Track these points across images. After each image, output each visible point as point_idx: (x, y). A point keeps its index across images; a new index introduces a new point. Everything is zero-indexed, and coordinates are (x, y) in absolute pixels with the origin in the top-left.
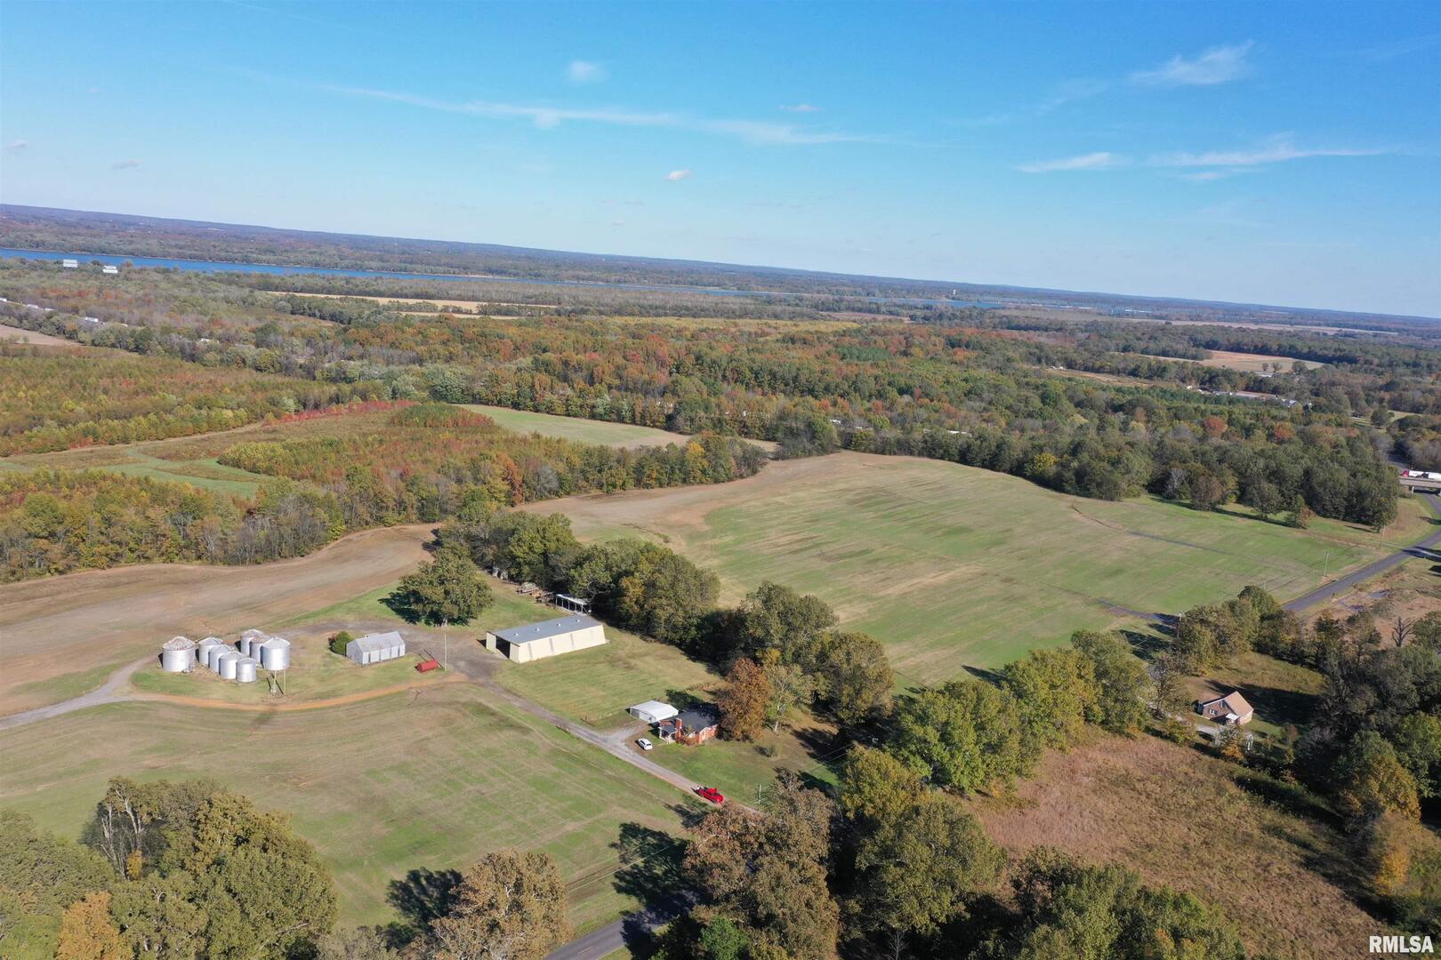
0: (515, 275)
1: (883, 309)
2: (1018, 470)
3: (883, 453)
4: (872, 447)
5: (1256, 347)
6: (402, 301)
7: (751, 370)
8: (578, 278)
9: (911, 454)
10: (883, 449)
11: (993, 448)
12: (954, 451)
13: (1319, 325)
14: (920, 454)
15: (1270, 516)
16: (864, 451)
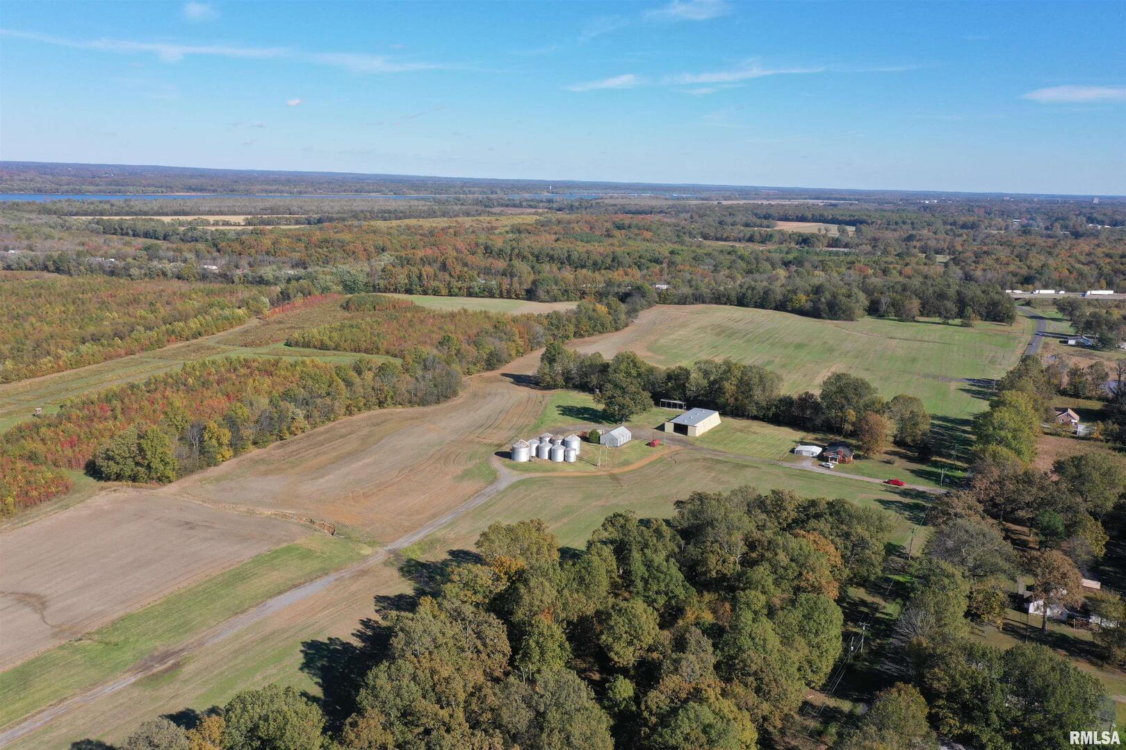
0: (213, 192)
1: (524, 204)
2: (781, 307)
3: (685, 304)
4: (676, 300)
5: (797, 216)
6: (181, 218)
7: (532, 254)
8: (266, 191)
9: (704, 302)
10: (683, 301)
11: (762, 294)
12: (733, 298)
13: (806, 199)
14: (710, 303)
15: (950, 321)
16: (670, 304)
